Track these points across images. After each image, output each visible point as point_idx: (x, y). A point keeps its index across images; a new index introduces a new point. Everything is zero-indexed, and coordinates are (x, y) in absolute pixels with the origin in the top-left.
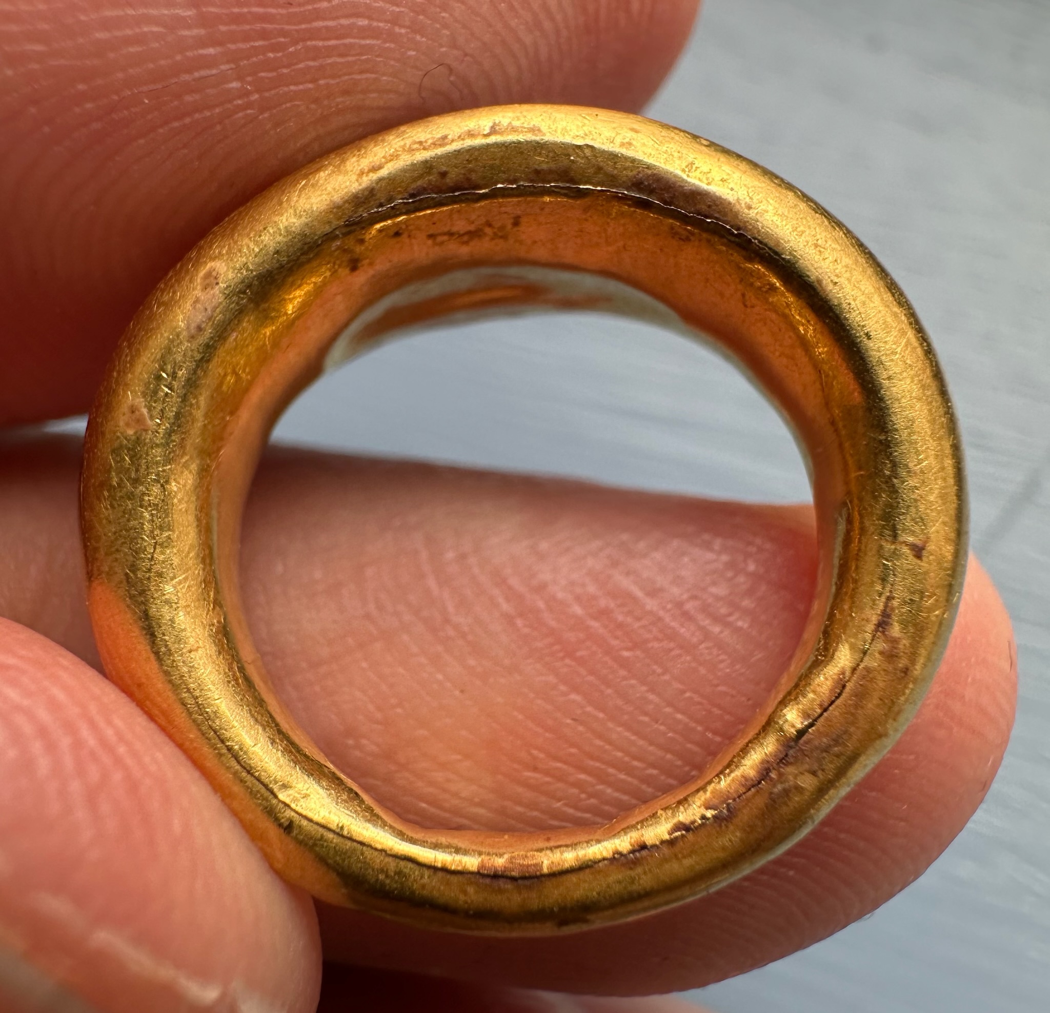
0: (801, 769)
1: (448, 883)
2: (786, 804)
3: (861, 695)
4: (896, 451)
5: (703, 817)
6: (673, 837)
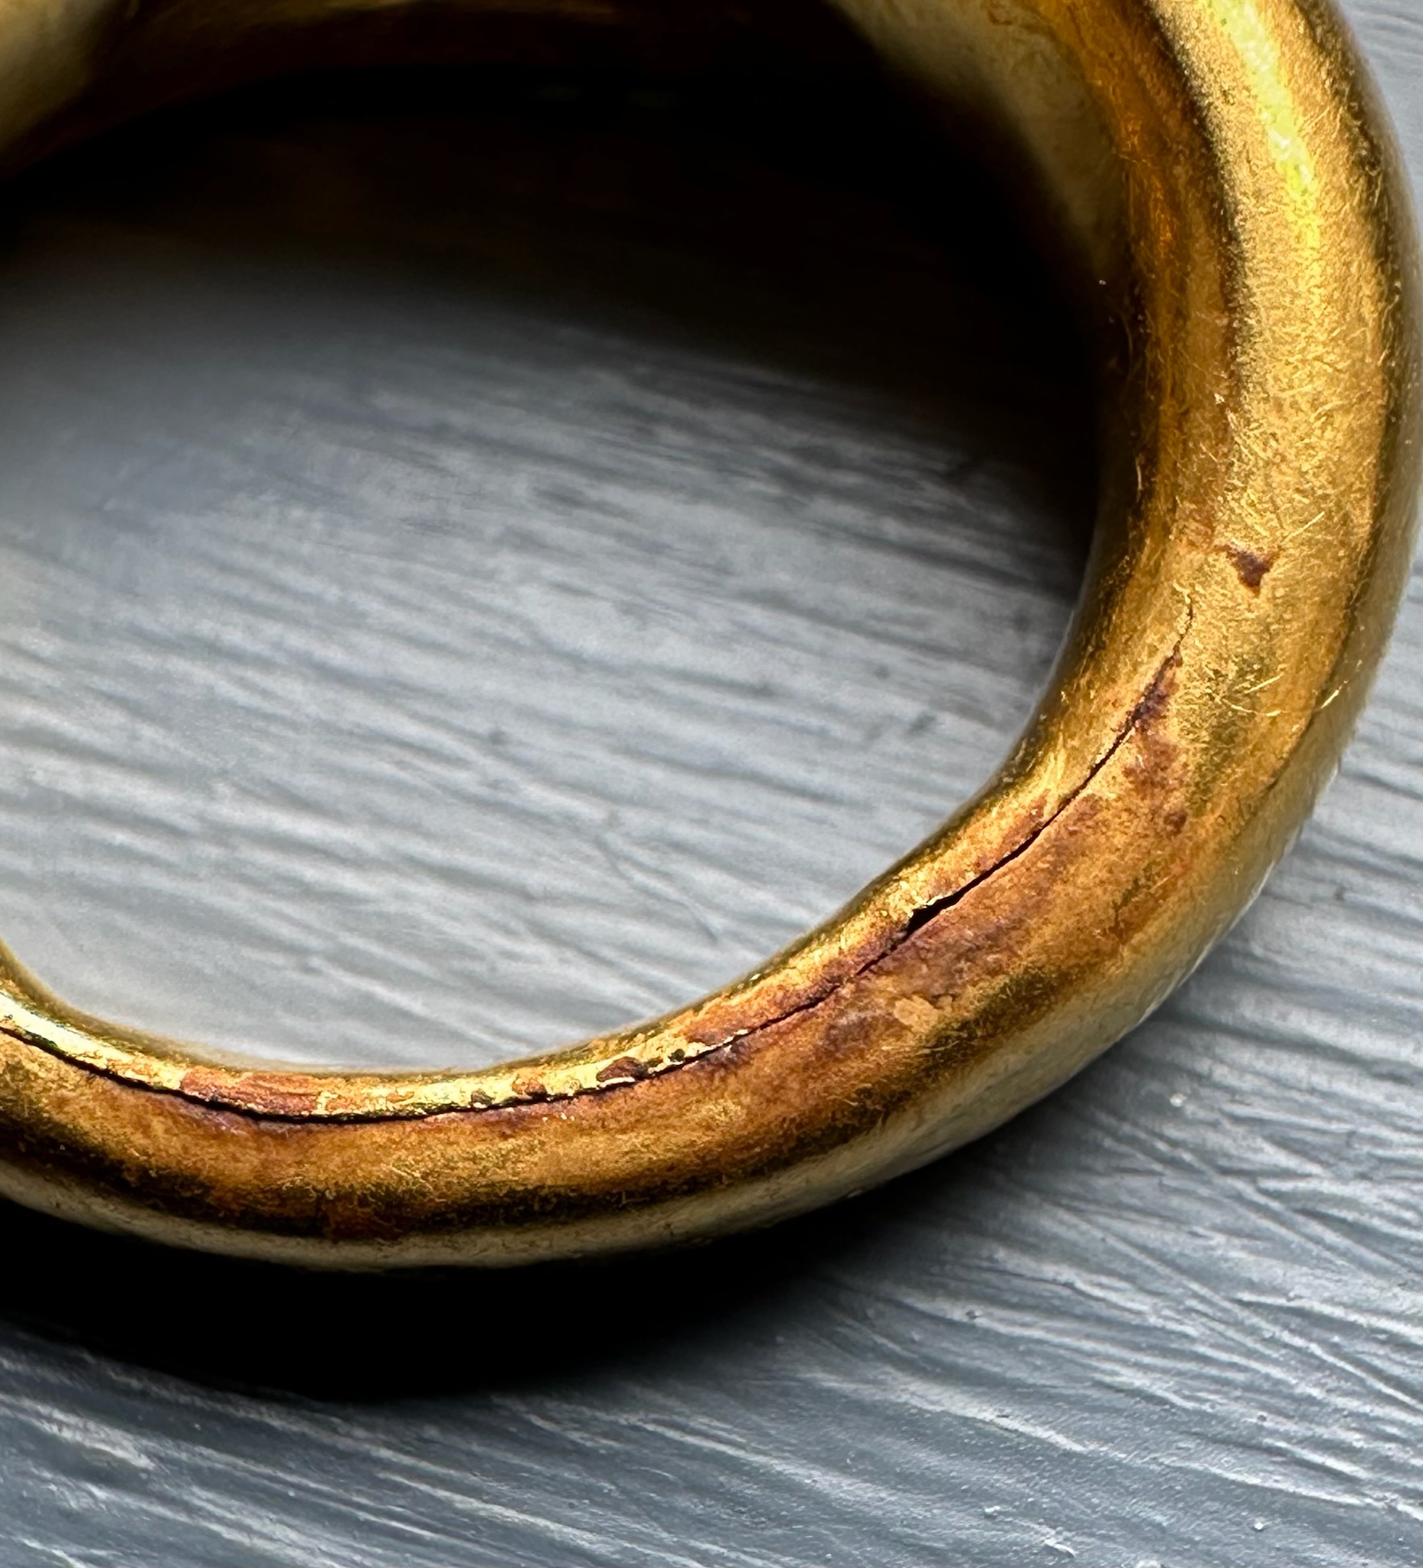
0: (905, 987)
1: (114, 1105)
2: (862, 1056)
3: (1067, 853)
4: (1244, 353)
5: (678, 1055)
6: (603, 1085)
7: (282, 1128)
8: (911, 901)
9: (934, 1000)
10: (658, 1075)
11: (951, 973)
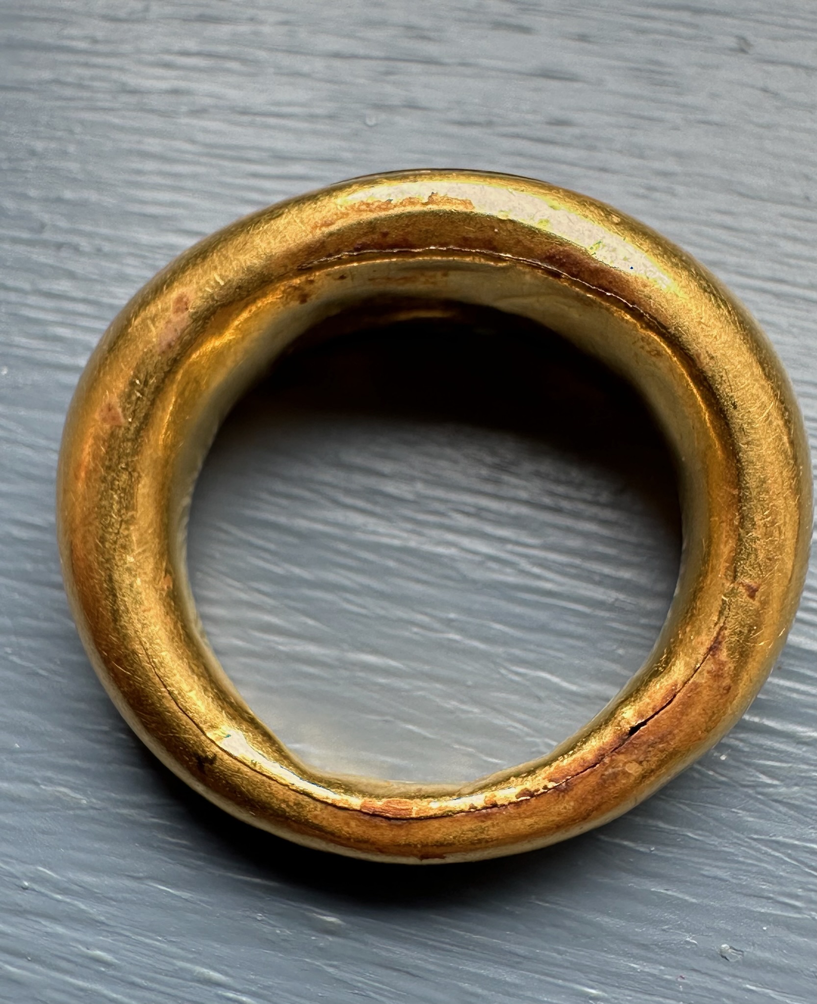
0: (630, 759)
1: (336, 816)
2: (614, 784)
3: (687, 704)
4: (745, 506)
5: (545, 787)
6: (519, 800)
7: (399, 823)
8: (628, 723)
9: (640, 763)
10: (538, 795)
11: (646, 752)
